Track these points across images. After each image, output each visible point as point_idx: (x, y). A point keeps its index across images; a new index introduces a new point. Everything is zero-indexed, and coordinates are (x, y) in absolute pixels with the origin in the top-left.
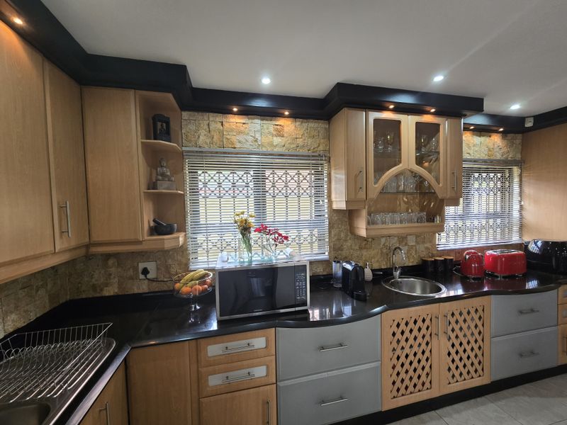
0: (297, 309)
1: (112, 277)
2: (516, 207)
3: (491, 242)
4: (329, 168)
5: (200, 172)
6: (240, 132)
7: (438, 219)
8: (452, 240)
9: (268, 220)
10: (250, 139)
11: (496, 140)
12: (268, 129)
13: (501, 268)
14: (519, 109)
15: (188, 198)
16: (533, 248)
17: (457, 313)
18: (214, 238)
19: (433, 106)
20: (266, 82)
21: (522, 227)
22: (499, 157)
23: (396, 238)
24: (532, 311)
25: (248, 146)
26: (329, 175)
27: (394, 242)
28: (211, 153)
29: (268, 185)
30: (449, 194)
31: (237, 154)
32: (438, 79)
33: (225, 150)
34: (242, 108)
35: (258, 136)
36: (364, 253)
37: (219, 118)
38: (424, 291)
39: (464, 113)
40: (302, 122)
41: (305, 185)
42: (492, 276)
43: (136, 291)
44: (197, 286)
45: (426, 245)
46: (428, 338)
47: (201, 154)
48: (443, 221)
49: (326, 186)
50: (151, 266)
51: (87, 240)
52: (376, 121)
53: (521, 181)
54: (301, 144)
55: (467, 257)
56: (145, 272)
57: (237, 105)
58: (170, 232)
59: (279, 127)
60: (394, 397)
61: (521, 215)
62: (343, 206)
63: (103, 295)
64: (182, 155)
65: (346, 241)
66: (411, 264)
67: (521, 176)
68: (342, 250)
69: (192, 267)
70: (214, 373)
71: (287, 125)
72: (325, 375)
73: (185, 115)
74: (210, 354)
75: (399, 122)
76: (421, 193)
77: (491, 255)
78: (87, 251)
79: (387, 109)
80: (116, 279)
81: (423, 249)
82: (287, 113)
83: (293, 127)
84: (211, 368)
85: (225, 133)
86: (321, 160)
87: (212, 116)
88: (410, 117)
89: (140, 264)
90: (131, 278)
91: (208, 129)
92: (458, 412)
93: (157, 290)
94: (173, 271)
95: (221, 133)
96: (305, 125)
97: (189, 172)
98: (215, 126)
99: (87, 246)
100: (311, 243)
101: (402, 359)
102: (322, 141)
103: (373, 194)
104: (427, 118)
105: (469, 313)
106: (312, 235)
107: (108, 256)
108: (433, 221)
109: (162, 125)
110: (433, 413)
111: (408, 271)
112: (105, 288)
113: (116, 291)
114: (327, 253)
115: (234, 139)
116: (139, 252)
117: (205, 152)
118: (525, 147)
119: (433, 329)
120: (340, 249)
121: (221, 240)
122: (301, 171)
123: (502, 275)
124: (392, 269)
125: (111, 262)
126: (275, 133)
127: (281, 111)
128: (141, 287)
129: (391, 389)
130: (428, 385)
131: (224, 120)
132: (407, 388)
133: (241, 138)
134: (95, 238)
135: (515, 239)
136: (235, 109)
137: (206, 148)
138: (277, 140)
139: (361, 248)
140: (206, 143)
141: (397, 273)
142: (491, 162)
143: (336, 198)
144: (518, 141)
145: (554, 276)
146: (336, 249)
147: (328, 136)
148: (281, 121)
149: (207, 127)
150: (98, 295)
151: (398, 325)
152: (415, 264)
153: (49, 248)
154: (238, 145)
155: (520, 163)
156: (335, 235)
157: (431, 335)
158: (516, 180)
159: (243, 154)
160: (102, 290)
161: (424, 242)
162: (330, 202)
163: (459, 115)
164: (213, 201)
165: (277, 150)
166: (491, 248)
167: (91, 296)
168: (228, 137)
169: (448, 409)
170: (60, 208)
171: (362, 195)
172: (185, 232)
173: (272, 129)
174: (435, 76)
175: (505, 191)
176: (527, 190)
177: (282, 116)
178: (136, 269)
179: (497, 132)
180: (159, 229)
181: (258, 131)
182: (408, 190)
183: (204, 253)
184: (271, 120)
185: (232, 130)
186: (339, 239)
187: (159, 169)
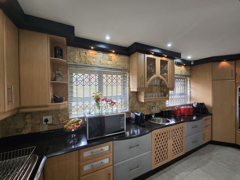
0: (121, 132)
1: (28, 124)
2: (189, 91)
3: (182, 104)
4: (129, 75)
5: (74, 74)
6: (93, 58)
7: (167, 95)
8: (170, 103)
9: (104, 96)
10: (98, 61)
11: (183, 68)
12: (105, 57)
13: (186, 113)
14: (190, 58)
15: (69, 85)
16: (194, 105)
17: (175, 130)
18: (81, 104)
19: (166, 54)
20: (107, 38)
21: (190, 98)
22: (184, 74)
23: (153, 103)
24: (196, 127)
25: (97, 64)
26: (129, 78)
27: (152, 104)
28: (81, 66)
29: (104, 81)
30: (170, 87)
31: (92, 67)
32: (169, 45)
33: (87, 65)
34: (95, 47)
35: (101, 60)
36: (142, 109)
37: (85, 51)
38: (163, 122)
39: (175, 58)
40: (119, 56)
41: (119, 81)
42: (184, 115)
43: (41, 130)
44: (76, 126)
45: (162, 105)
46: (166, 140)
47: (76, 66)
48: (169, 96)
49: (128, 82)
50: (49, 118)
51: (19, 105)
52: (148, 58)
53: (190, 82)
54: (119, 65)
55: (176, 109)
56: (46, 121)
57: (93, 46)
58: (62, 102)
59: (110, 57)
60: (156, 164)
61: (190, 94)
62: (136, 90)
63: (22, 134)
64: (67, 66)
65: (135, 104)
66: (157, 113)
67: (190, 81)
68: (134, 108)
69: (70, 117)
70: (87, 164)
71: (113, 56)
72: (132, 159)
73: (69, 48)
74: (85, 156)
75: (155, 59)
76: (161, 86)
77: (183, 108)
78: (18, 111)
79: (151, 54)
80: (30, 125)
81: (161, 107)
82: (114, 52)
83: (115, 58)
84: (85, 162)
85: (87, 58)
86: (126, 72)
87: (81, 50)
88: (159, 57)
89: (43, 117)
90: (39, 124)
91: (79, 55)
92: (176, 166)
93: (52, 129)
94: (61, 120)
95: (85, 57)
96: (120, 57)
97: (69, 74)
98: (83, 54)
99: (18, 109)
100: (122, 105)
101: (158, 149)
102: (127, 64)
103: (147, 86)
104: (164, 59)
105: (179, 129)
106: (122, 102)
107: (26, 114)
108: (166, 96)
109: (59, 51)
110: (168, 168)
111: (157, 115)
112: (24, 130)
113: (30, 131)
114: (128, 109)
115: (91, 60)
116: (44, 111)
117: (78, 65)
118: (191, 71)
119: (168, 136)
120: (133, 107)
121: (84, 105)
122: (118, 76)
123: (187, 115)
124: (152, 114)
125: (27, 117)
126: (108, 59)
127: (111, 51)
128: (44, 128)
129: (154, 161)
130: (166, 157)
131: (87, 52)
132: (160, 159)
133: (94, 60)
134: (23, 104)
135: (189, 103)
136: (92, 48)
137: (79, 64)
138: (109, 62)
139: (140, 107)
140: (78, 61)
141: (153, 116)
142: (182, 75)
143: (132, 87)
144: (189, 69)
145: (200, 114)
146: (131, 107)
147: (129, 62)
148: (111, 55)
149: (79, 54)
150: (19, 134)
151: (157, 136)
152: (159, 112)
153: (2, 110)
154: (92, 63)
155: (190, 76)
156: (131, 102)
157: (167, 138)
158: (189, 82)
159: (95, 67)
160: (22, 131)
161: (162, 104)
162: (130, 89)
163: (174, 59)
164: (80, 87)
165: (109, 66)
166: (182, 106)
167: (15, 135)
168: (88, 59)
169: (172, 166)
170: (8, 89)
171: (143, 86)
172: (67, 101)
173: (107, 57)
174: (168, 44)
175: (185, 86)
176: (192, 85)
177: (111, 52)
178: (41, 119)
179: (183, 65)
180: (56, 100)
181: (101, 58)
182: (157, 85)
183: (75, 111)
184: (107, 54)
185: (90, 57)
186: (132, 103)
187: (57, 71)
